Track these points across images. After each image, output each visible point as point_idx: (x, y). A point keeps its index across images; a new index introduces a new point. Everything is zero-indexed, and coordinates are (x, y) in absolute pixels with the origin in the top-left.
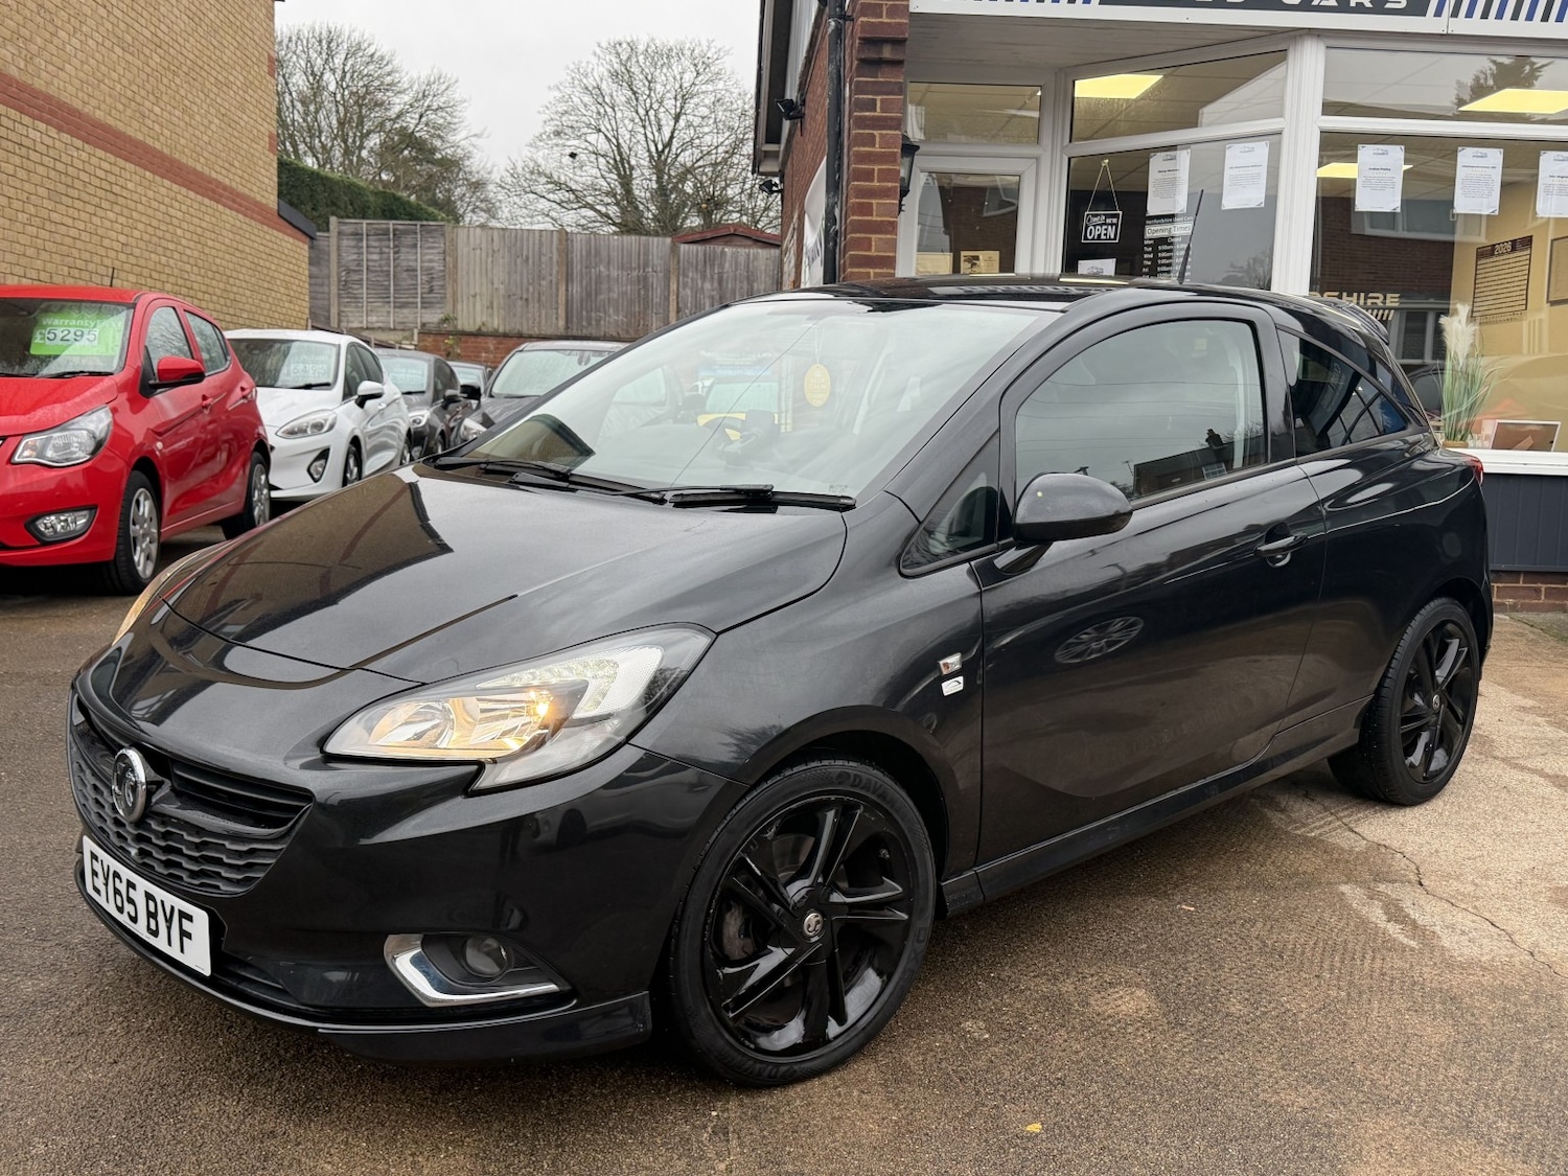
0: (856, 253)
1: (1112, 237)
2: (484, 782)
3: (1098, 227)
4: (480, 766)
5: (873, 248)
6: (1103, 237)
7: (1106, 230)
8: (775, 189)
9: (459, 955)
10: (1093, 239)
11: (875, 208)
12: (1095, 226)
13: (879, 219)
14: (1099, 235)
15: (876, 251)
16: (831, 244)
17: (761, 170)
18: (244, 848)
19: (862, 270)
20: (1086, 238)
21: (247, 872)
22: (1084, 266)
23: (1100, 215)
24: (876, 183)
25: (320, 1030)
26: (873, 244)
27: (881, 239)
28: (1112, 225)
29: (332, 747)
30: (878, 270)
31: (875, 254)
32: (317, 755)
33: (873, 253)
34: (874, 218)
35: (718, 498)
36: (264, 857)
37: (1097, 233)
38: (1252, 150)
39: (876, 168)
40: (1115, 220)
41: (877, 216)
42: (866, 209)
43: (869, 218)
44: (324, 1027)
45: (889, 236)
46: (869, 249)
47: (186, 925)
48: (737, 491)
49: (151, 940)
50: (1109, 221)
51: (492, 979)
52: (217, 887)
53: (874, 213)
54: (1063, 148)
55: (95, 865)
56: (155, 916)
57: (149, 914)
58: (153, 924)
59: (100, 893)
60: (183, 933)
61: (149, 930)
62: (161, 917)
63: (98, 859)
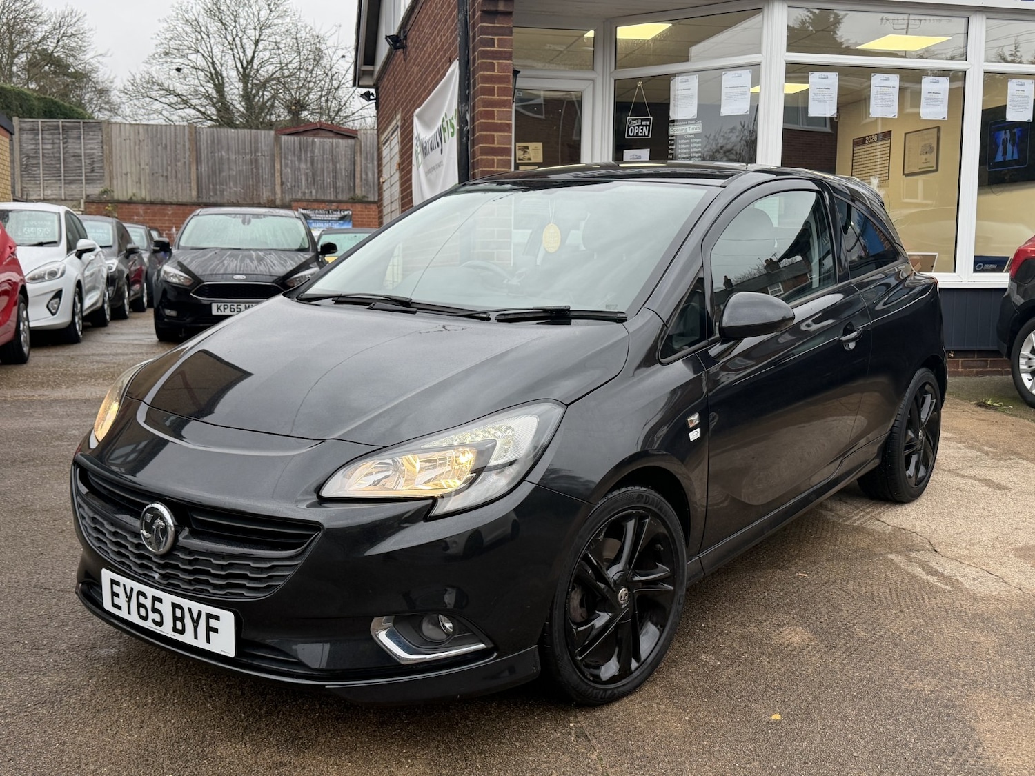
0: (484, 145)
1: (646, 134)
2: (437, 511)
3: (636, 128)
4: (434, 500)
5: (496, 142)
6: (640, 134)
7: (642, 129)
8: (371, 97)
9: (419, 629)
10: (633, 136)
11: (496, 114)
12: (634, 126)
13: (499, 122)
14: (637, 133)
15: (498, 144)
16: (465, 139)
17: (360, 84)
18: (268, 565)
19: (488, 157)
20: (628, 135)
21: (267, 582)
22: (628, 154)
23: (637, 119)
24: (496, 97)
25: (327, 687)
26: (496, 139)
27: (501, 135)
28: (646, 126)
29: (325, 493)
30: (500, 157)
31: (497, 146)
32: (314, 499)
33: (496, 145)
34: (496, 121)
35: (531, 316)
36: (282, 571)
37: (636, 132)
38: (740, 76)
39: (496, 86)
40: (648, 123)
41: (498, 119)
42: (490, 115)
43: (493, 121)
44: (329, 684)
45: (506, 134)
46: (493, 143)
47: (213, 623)
48: (545, 311)
49: (178, 637)
50: (643, 123)
51: (443, 643)
52: (243, 595)
53: (496, 118)
54: (610, 73)
55: (116, 589)
56: (182, 619)
57: (175, 619)
58: (179, 625)
59: (119, 608)
60: (210, 629)
61: (175, 630)
62: (188, 620)
63: (118, 584)
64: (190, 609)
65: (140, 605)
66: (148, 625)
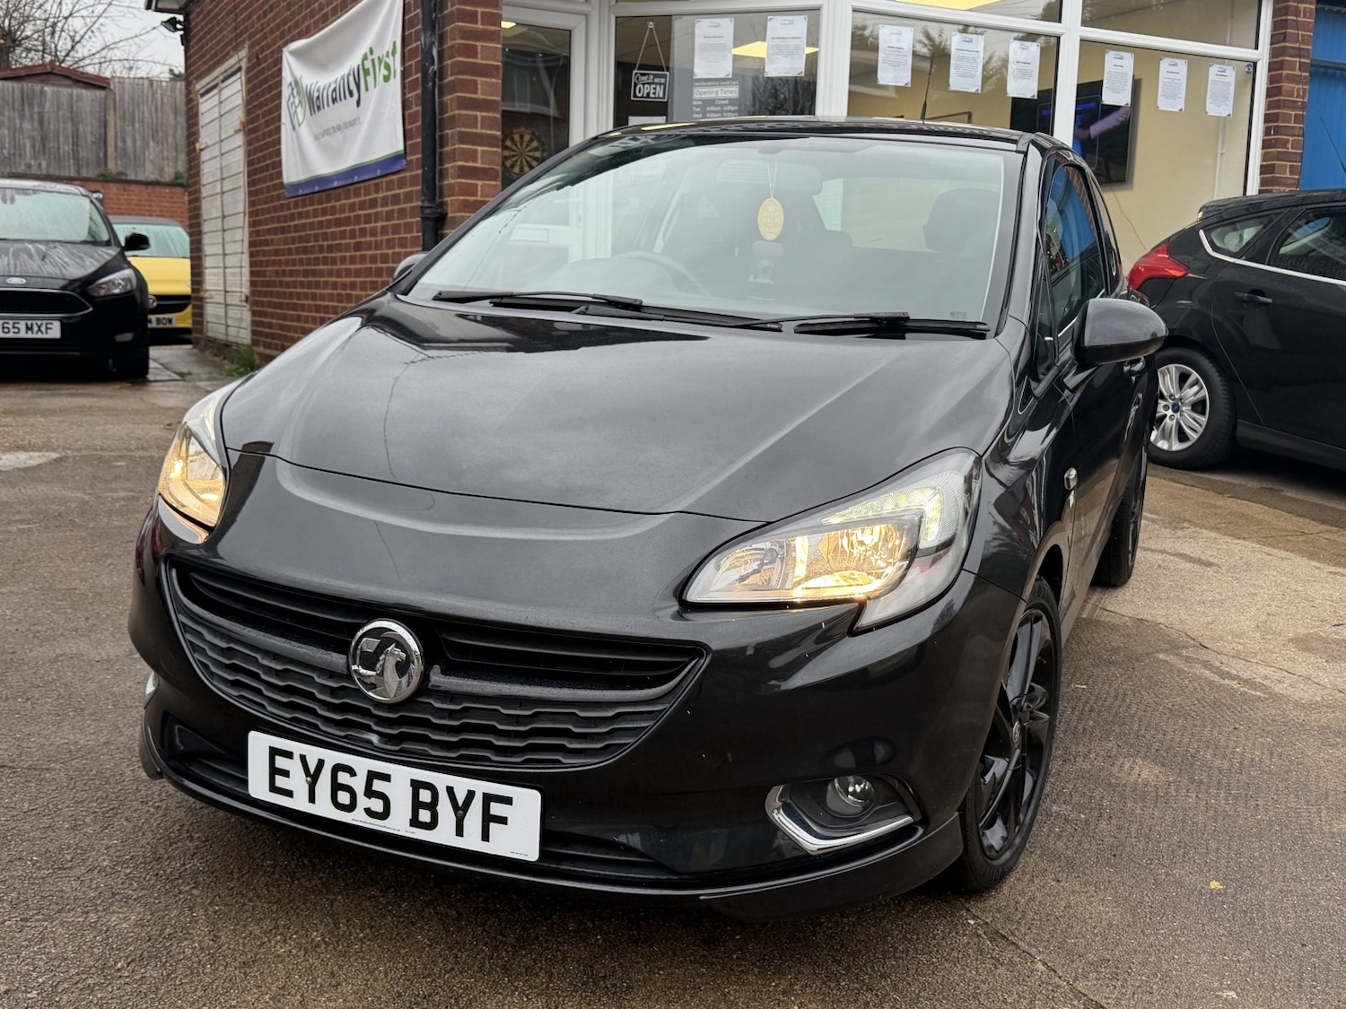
0: (463, 95)
1: (661, 96)
2: (867, 619)
3: (646, 86)
4: (862, 607)
5: (479, 91)
6: (651, 95)
7: (654, 89)
8: (179, 26)
10: (643, 97)
11: (479, 50)
12: (643, 84)
13: (484, 62)
14: (648, 94)
15: (483, 94)
16: (430, 84)
18: (610, 713)
19: (469, 112)
20: (635, 96)
21: (608, 739)
23: (648, 74)
24: (479, 26)
25: (701, 898)
26: (479, 86)
27: (487, 82)
28: (660, 84)
30: (485, 114)
31: (482, 97)
32: (675, 607)
33: (480, 96)
34: (479, 61)
35: (850, 327)
36: (633, 721)
37: (646, 91)
38: (792, 23)
39: (480, 10)
40: (663, 80)
41: (482, 58)
42: (471, 52)
43: (475, 61)
44: (704, 894)
45: (494, 80)
46: (475, 92)
47: (496, 809)
49: (420, 835)
50: (657, 80)
51: (859, 818)
52: (558, 762)
53: (479, 56)
54: (610, 7)
55: (281, 762)
56: (432, 806)
57: (417, 805)
58: (425, 816)
59: (289, 794)
60: (488, 819)
61: (415, 822)
62: (444, 807)
63: (289, 755)
64: (450, 790)
65: (336, 787)
66: (358, 818)
